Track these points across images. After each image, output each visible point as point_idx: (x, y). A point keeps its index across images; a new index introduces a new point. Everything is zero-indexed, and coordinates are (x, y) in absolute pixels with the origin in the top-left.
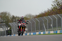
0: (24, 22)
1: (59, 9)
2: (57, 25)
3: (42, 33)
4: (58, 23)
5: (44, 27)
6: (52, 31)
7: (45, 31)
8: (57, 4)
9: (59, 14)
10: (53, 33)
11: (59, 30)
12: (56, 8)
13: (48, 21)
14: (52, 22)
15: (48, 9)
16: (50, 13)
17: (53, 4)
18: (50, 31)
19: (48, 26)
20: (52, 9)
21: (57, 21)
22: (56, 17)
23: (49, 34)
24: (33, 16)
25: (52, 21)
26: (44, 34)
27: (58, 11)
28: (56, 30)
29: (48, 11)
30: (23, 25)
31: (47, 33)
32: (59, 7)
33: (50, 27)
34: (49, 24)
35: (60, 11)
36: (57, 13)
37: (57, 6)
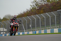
0: (17, 21)
1: (38, 10)
2: (36, 25)
3: (21, 33)
4: (37, 23)
5: (23, 28)
6: (31, 31)
7: (24, 32)
8: (36, 5)
9: (37, 14)
10: (32, 33)
11: (38, 30)
12: (35, 9)
13: (27, 21)
14: (31, 23)
15: (27, 9)
16: (29, 13)
17: (32, 5)
18: (29, 31)
19: (27, 26)
20: (31, 9)
21: (36, 22)
22: (35, 17)
23: (28, 34)
24: (12, 16)
25: (31, 21)
26: (23, 34)
27: (37, 11)
28: (35, 30)
29: (27, 11)
30: (16, 25)
31: (26, 34)
32: (37, 8)
33: (29, 28)
34: (28, 24)
35: (39, 12)
36: (36, 14)
37: (35, 6)
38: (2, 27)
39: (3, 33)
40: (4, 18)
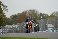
0: (31, 21)
38: (50, 24)
39: (50, 29)
40: (51, 15)
